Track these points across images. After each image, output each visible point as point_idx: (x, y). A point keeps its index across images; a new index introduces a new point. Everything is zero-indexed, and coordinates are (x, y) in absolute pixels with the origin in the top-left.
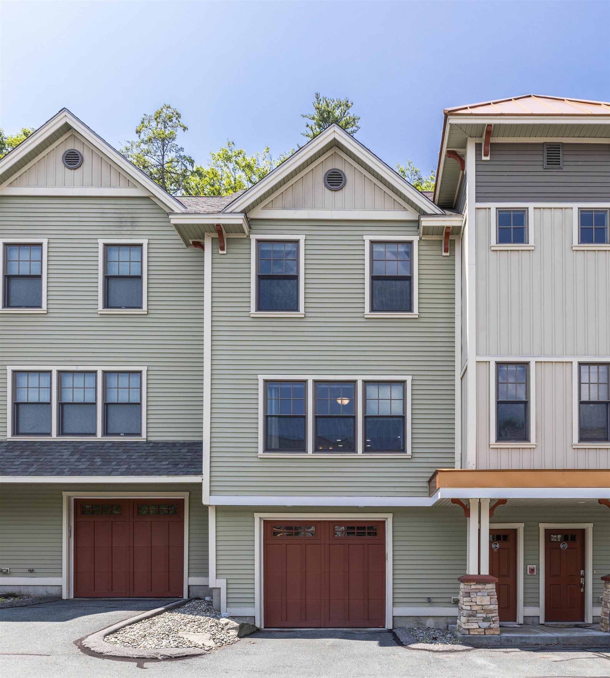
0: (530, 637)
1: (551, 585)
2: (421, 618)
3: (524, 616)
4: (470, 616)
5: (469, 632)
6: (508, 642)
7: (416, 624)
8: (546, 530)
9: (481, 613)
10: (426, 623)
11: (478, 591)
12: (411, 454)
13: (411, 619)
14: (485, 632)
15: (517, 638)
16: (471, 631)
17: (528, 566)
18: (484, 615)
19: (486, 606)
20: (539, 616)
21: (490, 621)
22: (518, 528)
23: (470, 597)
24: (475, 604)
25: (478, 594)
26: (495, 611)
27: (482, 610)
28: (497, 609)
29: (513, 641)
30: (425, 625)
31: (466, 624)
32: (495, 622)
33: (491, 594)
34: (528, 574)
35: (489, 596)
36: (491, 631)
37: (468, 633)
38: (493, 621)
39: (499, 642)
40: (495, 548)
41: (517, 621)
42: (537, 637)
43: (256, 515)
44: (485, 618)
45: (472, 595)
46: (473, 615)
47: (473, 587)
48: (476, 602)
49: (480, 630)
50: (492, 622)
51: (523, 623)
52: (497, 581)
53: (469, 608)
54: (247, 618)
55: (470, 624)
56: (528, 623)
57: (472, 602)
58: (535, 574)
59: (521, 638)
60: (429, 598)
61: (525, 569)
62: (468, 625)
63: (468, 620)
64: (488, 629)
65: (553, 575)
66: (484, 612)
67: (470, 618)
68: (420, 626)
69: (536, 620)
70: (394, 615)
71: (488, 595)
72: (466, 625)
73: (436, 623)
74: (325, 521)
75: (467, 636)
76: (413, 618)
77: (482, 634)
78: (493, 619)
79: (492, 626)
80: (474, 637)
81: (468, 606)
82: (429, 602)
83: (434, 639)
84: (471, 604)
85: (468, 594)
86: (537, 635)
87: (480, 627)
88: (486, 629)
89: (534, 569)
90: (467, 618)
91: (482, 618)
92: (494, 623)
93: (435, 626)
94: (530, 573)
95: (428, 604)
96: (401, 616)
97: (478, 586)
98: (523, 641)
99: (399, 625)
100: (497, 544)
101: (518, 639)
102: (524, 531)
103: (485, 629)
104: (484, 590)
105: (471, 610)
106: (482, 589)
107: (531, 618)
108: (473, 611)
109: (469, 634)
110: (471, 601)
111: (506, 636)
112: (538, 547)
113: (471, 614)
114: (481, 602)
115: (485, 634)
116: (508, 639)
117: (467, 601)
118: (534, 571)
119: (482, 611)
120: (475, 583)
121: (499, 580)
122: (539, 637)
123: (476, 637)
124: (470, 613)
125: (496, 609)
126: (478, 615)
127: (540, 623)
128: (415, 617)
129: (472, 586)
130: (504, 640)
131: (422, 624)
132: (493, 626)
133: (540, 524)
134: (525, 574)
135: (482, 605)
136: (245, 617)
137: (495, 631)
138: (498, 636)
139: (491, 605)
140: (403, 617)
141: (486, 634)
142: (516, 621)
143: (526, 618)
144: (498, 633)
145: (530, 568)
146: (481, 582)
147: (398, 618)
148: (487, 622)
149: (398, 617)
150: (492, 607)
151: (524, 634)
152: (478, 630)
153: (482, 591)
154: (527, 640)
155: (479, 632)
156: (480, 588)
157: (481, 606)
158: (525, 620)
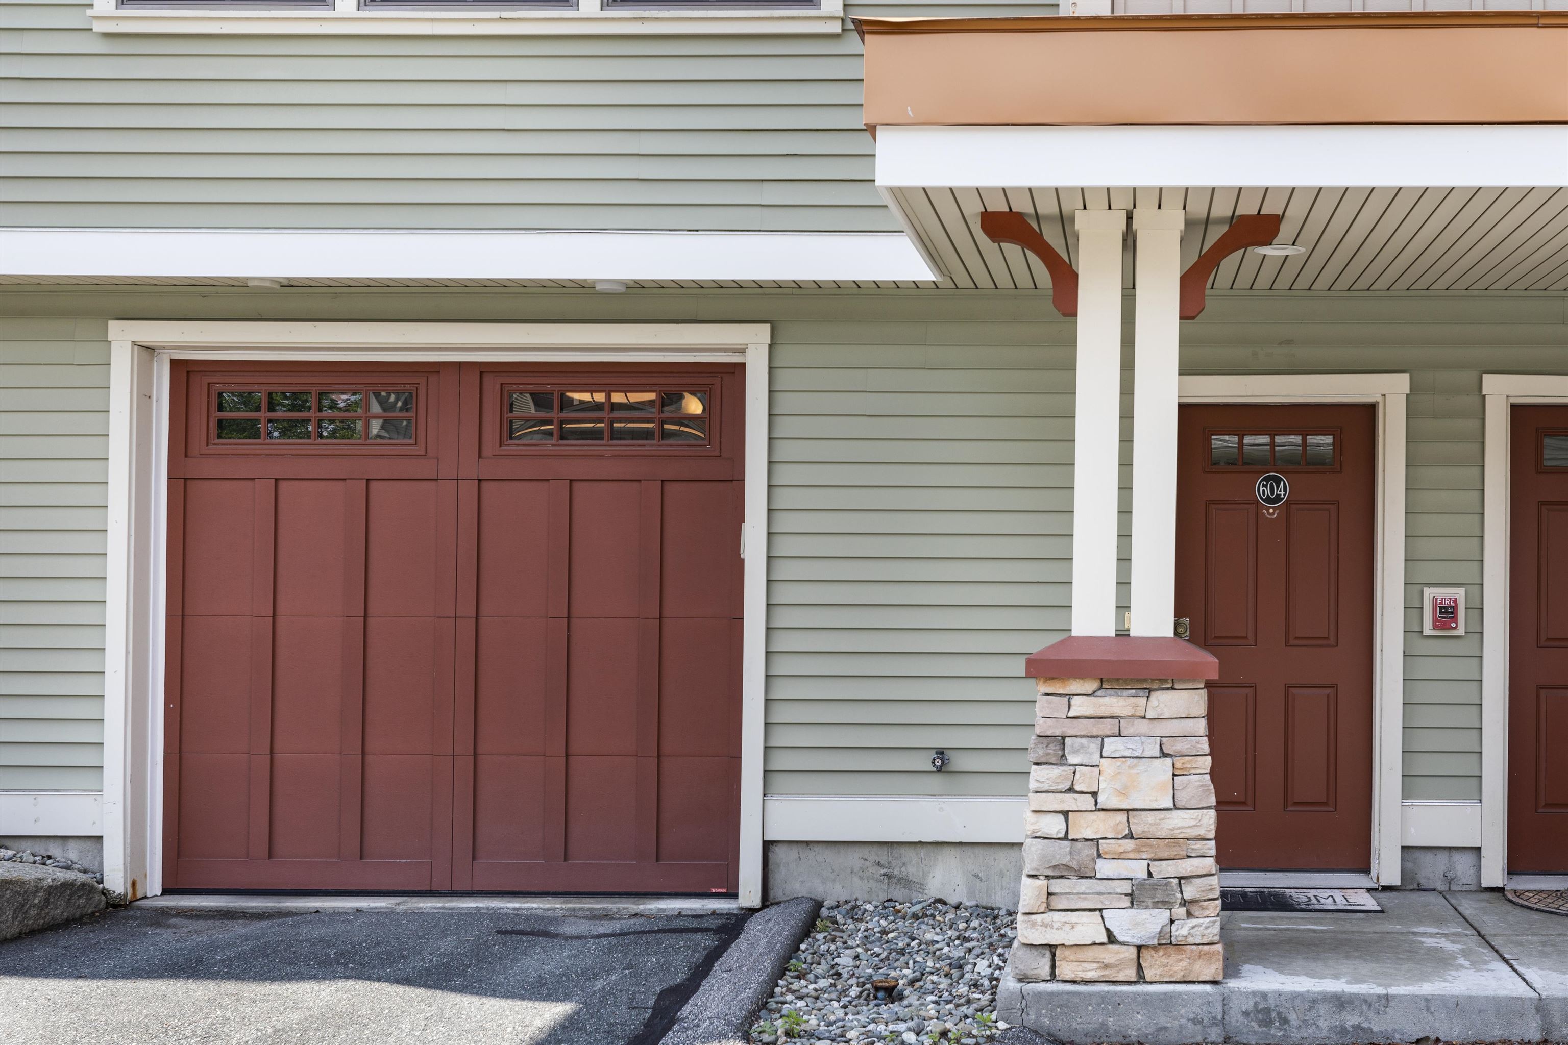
0: (1387, 997)
1: (1540, 688)
2: (903, 850)
3: (1403, 847)
4: (1060, 872)
5: (1053, 967)
6: (1267, 1023)
7: (877, 881)
8: (1516, 410)
9: (1119, 857)
10: (925, 875)
11: (1107, 727)
12: (841, 14)
13: (853, 858)
14: (1140, 967)
15: (1314, 1001)
16: (1064, 959)
17: (1429, 593)
18: (1138, 870)
19: (1151, 817)
20: (1478, 849)
21: (1166, 904)
22: (1379, 399)
23: (1062, 760)
24: (1087, 802)
25: (1112, 746)
26: (1198, 845)
27: (1130, 836)
28: (1212, 835)
29: (1292, 1017)
30: (922, 886)
31: (1038, 918)
32: (1195, 910)
33: (1181, 746)
34: (1428, 630)
35: (1169, 761)
36: (1171, 960)
37: (1045, 971)
38: (1184, 903)
39: (1214, 1023)
40: (1268, 500)
41: (1374, 873)
42: (1427, 1000)
43: (115, 328)
44: (1141, 885)
45: (1075, 752)
46: (1074, 864)
47: (1080, 706)
48: (1094, 794)
49: (1111, 954)
50: (1183, 910)
51: (1399, 883)
52: (1214, 676)
53: (1055, 826)
54: (72, 844)
55: (1057, 916)
56: (1425, 884)
57: (1071, 790)
58: (1461, 631)
59: (1340, 1002)
60: (941, 752)
61: (1412, 608)
62: (1045, 925)
63: (1049, 894)
64: (1154, 948)
65: (1548, 639)
66: (1138, 850)
67: (1058, 886)
68: (898, 893)
69: (1462, 866)
70: (766, 839)
71: (1164, 755)
72: (1034, 924)
73: (976, 876)
74: (460, 364)
75: (1042, 987)
76: (865, 851)
77: (1121, 978)
78: (1189, 892)
79: (1181, 930)
80: (1078, 994)
81: (1049, 817)
82: (940, 770)
83: (881, 994)
84: (1069, 802)
85: (1053, 748)
86: (1427, 988)
87: (1111, 939)
88: (1147, 947)
89: (1455, 607)
90: (1042, 882)
91: (1126, 887)
92: (1189, 915)
93: (971, 893)
94: (1435, 627)
95: (937, 781)
96: (807, 843)
97: (1107, 700)
98: (1351, 1020)
99: (797, 886)
100: (1278, 481)
101: (1323, 1009)
102: (1411, 415)
103: (1139, 948)
104: (1142, 726)
105: (1066, 838)
106: (1133, 716)
107: (1442, 857)
108: (1079, 845)
109: (1053, 976)
110: (1067, 786)
111: (1254, 993)
112: (1476, 494)
113: (1066, 860)
114: (1123, 793)
115: (1141, 978)
116: (1267, 1011)
117: (1046, 787)
118: (1454, 618)
119: (1129, 844)
120: (1090, 686)
121: (1223, 668)
122: (1443, 1000)
123: (1090, 995)
124: (1061, 853)
125: (1201, 832)
126: (1104, 868)
127: (1485, 884)
128: (875, 848)
129: (1075, 701)
130: (1246, 1014)
131: (905, 882)
132: (1184, 932)
133: (1486, 377)
134: (1412, 632)
135: (1128, 810)
136: (60, 842)
137: (1193, 959)
138: (1208, 988)
139: (1176, 807)
140: (817, 848)
141: (1149, 975)
142: (1366, 869)
143: (1418, 854)
144: (1212, 970)
145: (1435, 599)
146: (1126, 681)
147: (793, 853)
148: (1157, 905)
149: (795, 847)
150: (1180, 822)
151: (1364, 968)
152: (1098, 952)
153: (1131, 731)
154: (1371, 1015)
155: (1106, 966)
156: (1117, 711)
157: (1122, 817)
158: (1409, 865)
